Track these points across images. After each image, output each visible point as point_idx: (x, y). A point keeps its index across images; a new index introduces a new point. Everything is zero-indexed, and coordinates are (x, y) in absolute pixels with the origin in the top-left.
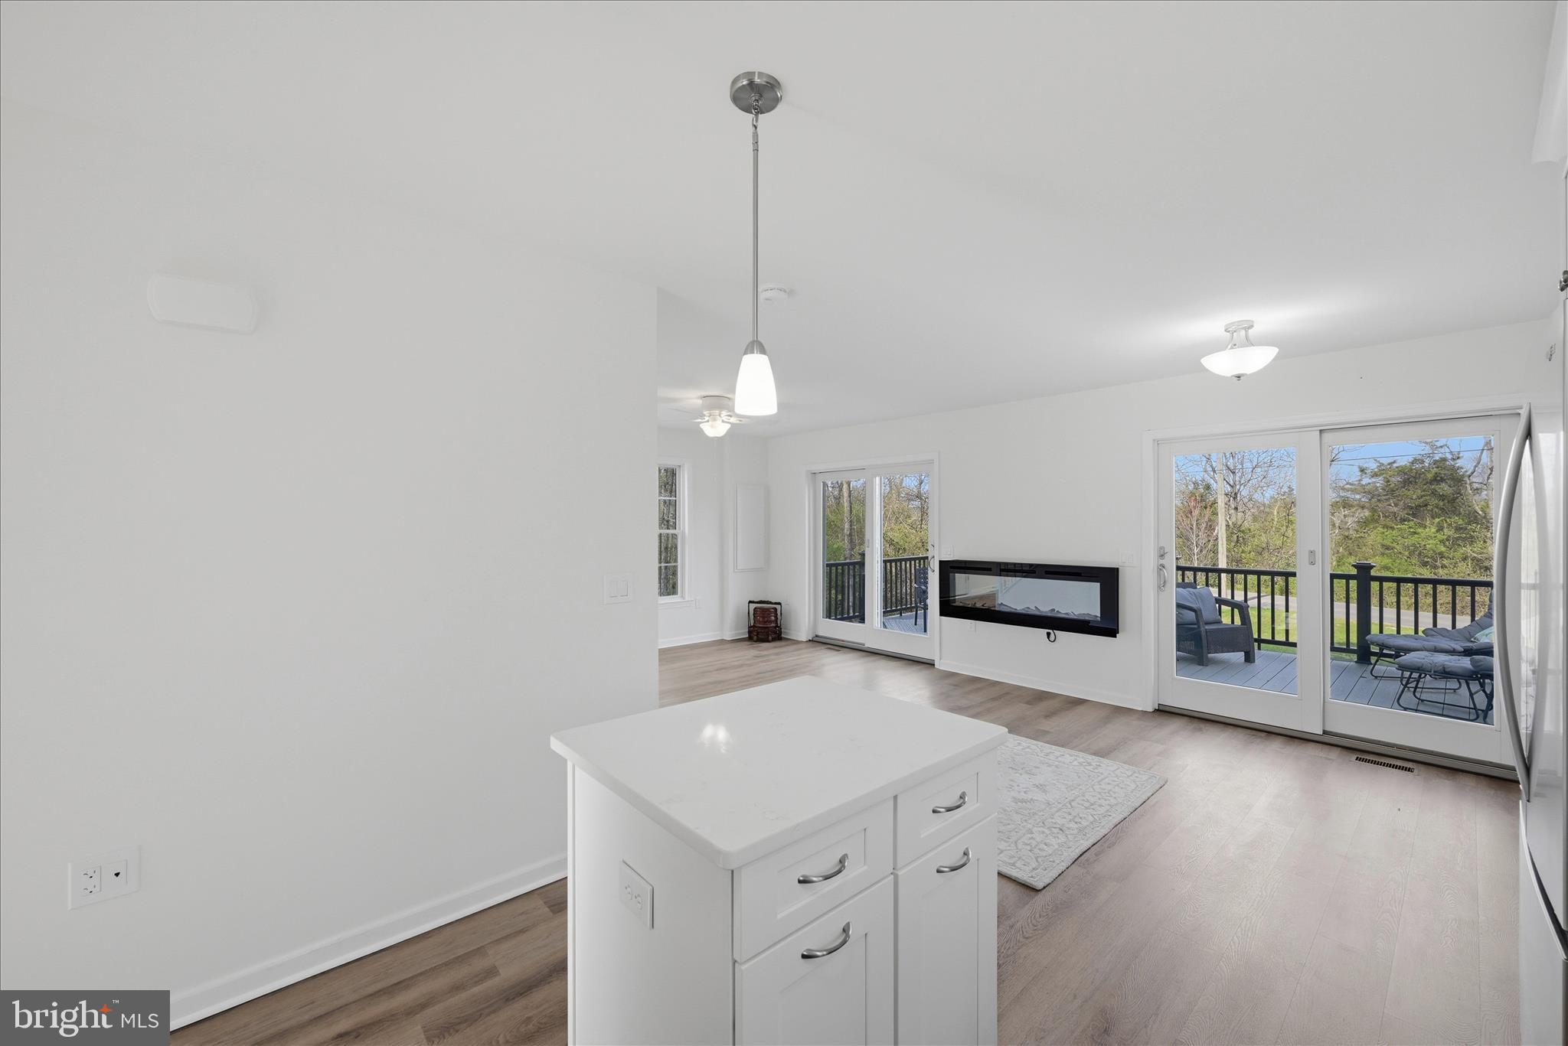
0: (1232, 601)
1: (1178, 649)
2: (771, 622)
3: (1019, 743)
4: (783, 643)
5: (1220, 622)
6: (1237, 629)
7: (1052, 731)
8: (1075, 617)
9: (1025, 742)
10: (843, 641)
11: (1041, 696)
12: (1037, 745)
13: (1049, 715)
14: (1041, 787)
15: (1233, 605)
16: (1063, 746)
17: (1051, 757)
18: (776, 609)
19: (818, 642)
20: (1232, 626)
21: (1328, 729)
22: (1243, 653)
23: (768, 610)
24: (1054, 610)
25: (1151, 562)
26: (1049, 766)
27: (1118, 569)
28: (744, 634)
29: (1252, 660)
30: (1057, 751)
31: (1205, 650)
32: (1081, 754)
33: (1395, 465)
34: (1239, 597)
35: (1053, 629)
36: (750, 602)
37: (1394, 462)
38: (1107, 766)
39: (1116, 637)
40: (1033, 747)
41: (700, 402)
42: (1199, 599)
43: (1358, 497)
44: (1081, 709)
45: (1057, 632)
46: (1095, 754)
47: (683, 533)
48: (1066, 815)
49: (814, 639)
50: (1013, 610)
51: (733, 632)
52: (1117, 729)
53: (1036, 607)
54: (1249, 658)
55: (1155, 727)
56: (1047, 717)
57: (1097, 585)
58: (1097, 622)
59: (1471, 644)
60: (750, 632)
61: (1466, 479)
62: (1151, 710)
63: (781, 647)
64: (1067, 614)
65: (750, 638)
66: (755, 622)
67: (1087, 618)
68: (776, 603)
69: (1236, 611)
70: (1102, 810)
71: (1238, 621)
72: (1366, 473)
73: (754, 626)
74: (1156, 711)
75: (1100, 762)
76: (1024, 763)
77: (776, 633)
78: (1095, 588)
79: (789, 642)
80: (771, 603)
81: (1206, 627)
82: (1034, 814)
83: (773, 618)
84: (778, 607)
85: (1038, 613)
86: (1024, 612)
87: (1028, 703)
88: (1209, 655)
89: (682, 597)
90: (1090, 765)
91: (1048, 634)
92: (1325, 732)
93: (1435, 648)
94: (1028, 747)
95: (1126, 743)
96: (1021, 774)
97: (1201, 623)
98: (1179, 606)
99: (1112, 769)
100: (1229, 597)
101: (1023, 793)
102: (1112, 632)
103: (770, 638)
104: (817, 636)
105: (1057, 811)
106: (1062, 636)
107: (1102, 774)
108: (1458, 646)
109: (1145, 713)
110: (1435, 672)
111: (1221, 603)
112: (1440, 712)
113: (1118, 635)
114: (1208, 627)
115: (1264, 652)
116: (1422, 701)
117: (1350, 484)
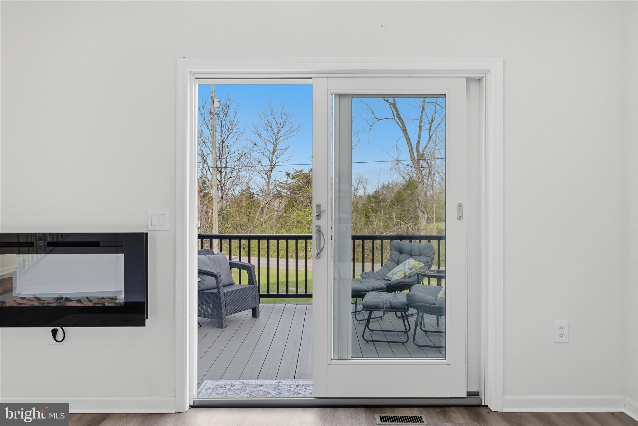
0: (240, 263)
1: (200, 315)
5: (232, 284)
6: (244, 290)
15: (241, 267)
20: (240, 287)
22: (250, 310)
27: (147, 234)
29: (257, 316)
31: (224, 312)
33: (302, 172)
34: (245, 260)
37: (302, 171)
39: (144, 325)
42: (217, 263)
43: (285, 191)
54: (255, 314)
57: (121, 257)
59: (389, 282)
69: (244, 273)
71: (245, 281)
72: (289, 176)
78: (117, 261)
88: (227, 317)
91: (54, 333)
93: (374, 288)
97: (221, 286)
98: (201, 273)
100: (237, 260)
102: (139, 318)
106: (74, 334)
108: (383, 284)
110: (386, 308)
111: (232, 265)
112: (385, 340)
113: (147, 321)
114: (227, 290)
115: (264, 305)
116: (372, 331)
117: (282, 183)
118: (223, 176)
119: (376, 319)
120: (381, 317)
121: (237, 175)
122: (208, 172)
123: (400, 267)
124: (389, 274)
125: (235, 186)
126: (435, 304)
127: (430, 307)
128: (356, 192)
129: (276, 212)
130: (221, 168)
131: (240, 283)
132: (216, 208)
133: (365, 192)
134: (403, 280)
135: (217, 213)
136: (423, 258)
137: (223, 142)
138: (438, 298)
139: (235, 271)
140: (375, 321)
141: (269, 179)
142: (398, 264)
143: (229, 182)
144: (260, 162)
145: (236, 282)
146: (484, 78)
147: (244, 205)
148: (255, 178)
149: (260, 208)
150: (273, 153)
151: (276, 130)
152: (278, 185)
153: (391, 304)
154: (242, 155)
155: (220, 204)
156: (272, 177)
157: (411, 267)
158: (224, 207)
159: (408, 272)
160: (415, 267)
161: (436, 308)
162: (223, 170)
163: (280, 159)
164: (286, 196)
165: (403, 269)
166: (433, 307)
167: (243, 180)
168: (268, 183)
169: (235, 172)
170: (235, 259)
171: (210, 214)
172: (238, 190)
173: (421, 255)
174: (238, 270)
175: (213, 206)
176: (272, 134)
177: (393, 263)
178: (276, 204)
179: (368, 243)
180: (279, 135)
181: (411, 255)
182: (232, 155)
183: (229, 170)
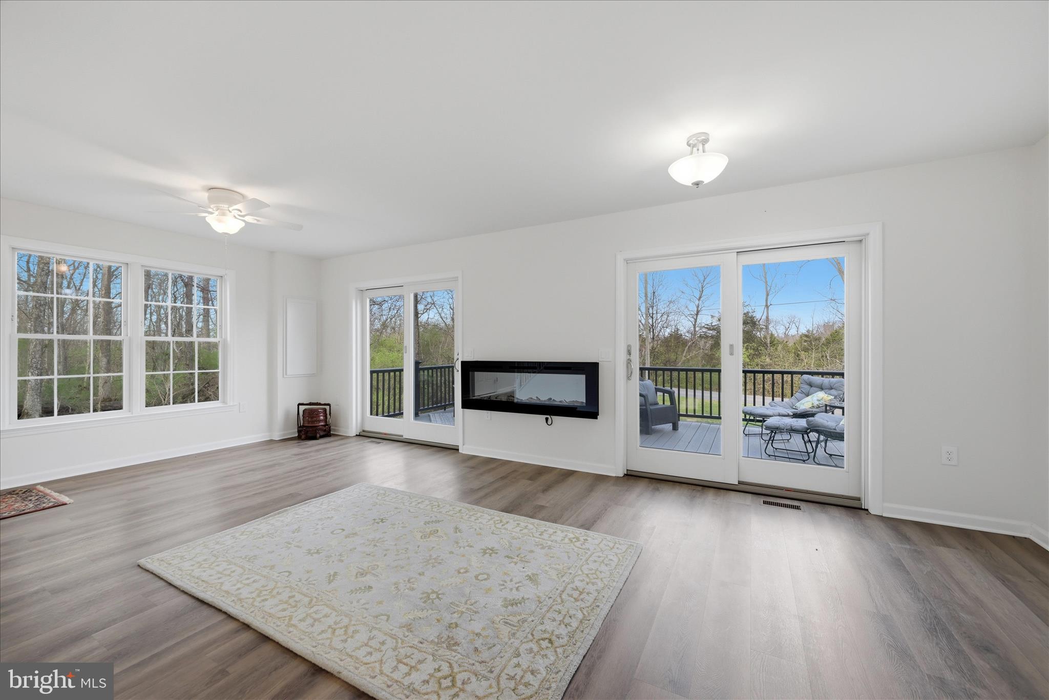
0: (663, 388)
2: (320, 421)
3: (518, 524)
4: (331, 439)
5: (657, 404)
6: (667, 408)
7: (547, 505)
8: (567, 404)
9: (524, 521)
10: (385, 434)
11: (541, 471)
12: (533, 524)
13: (546, 489)
14: (532, 579)
15: (665, 391)
16: (555, 521)
17: (546, 536)
18: (325, 410)
19: (364, 435)
20: (664, 406)
21: (742, 480)
22: (671, 424)
23: (317, 410)
24: (551, 399)
25: (622, 357)
26: (543, 548)
27: (598, 363)
28: (294, 433)
29: (677, 429)
30: (550, 527)
31: (650, 423)
32: (571, 528)
35: (550, 415)
36: (299, 404)
38: (594, 538)
39: (597, 419)
40: (531, 526)
41: (205, 195)
42: (645, 388)
44: (571, 480)
45: (553, 417)
46: (582, 526)
47: (225, 341)
48: (555, 615)
49: (361, 434)
50: (519, 401)
51: (282, 433)
52: (598, 498)
53: (537, 397)
54: (675, 428)
55: (627, 490)
56: (545, 491)
57: (583, 377)
58: (583, 407)
59: (796, 410)
60: (299, 432)
61: (757, 323)
62: (622, 475)
63: (329, 442)
64: (561, 402)
65: (299, 438)
66: (303, 423)
67: (576, 404)
68: (325, 404)
69: (667, 396)
70: (590, 599)
71: (668, 403)
73: (303, 426)
74: (625, 475)
75: (587, 536)
76: (520, 548)
77: (325, 431)
78: (581, 379)
79: (339, 438)
80: (320, 404)
81: (651, 408)
82: (524, 621)
83: (322, 418)
84: (327, 407)
85: (538, 402)
86: (527, 401)
87: (531, 479)
88: (653, 427)
89: (224, 402)
90: (578, 540)
91: (547, 419)
92: (740, 482)
93: (779, 414)
94: (526, 527)
95: (606, 510)
96: (516, 563)
97: (648, 405)
99: (596, 542)
101: (514, 591)
102: (594, 415)
103: (318, 435)
104: (364, 431)
105: (548, 611)
106: (558, 420)
107: (588, 549)
108: (790, 412)
109: (618, 478)
110: (786, 430)
111: (657, 390)
112: (787, 456)
113: (598, 416)
114: (652, 407)
115: (683, 422)
116: (776, 449)
117: (707, 325)
118: (654, 321)
119: (782, 441)
120: (788, 440)
121: (667, 319)
122: (642, 317)
123: (809, 398)
124: (798, 404)
125: (665, 328)
126: (835, 429)
127: (830, 432)
128: (787, 331)
129: (702, 351)
130: (653, 314)
131: (664, 403)
132: (649, 347)
133: (797, 331)
134: (811, 409)
135: (649, 351)
136: (833, 392)
137: (654, 293)
138: (840, 424)
139: (660, 394)
140: (782, 442)
141: (696, 322)
142: (808, 396)
143: (660, 325)
144: (687, 307)
145: (661, 403)
146: (864, 240)
147: (673, 345)
148: (683, 321)
149: (687, 347)
150: (699, 300)
151: (702, 278)
152: (704, 327)
153: (791, 427)
154: (670, 302)
155: (652, 344)
156: (698, 320)
157: (819, 399)
158: (655, 346)
159: (816, 403)
160: (823, 399)
161: (836, 433)
162: (654, 316)
163: (706, 304)
164: (710, 337)
165: (811, 400)
166: (834, 432)
167: (672, 323)
168: (694, 326)
169: (665, 316)
170: (661, 387)
171: (643, 352)
172: (667, 332)
173: (831, 388)
174: (662, 394)
175: (645, 345)
176: (698, 282)
177: (803, 395)
178: (702, 343)
179: (760, 376)
180: (705, 283)
181: (821, 388)
182: (662, 303)
183: (659, 315)
